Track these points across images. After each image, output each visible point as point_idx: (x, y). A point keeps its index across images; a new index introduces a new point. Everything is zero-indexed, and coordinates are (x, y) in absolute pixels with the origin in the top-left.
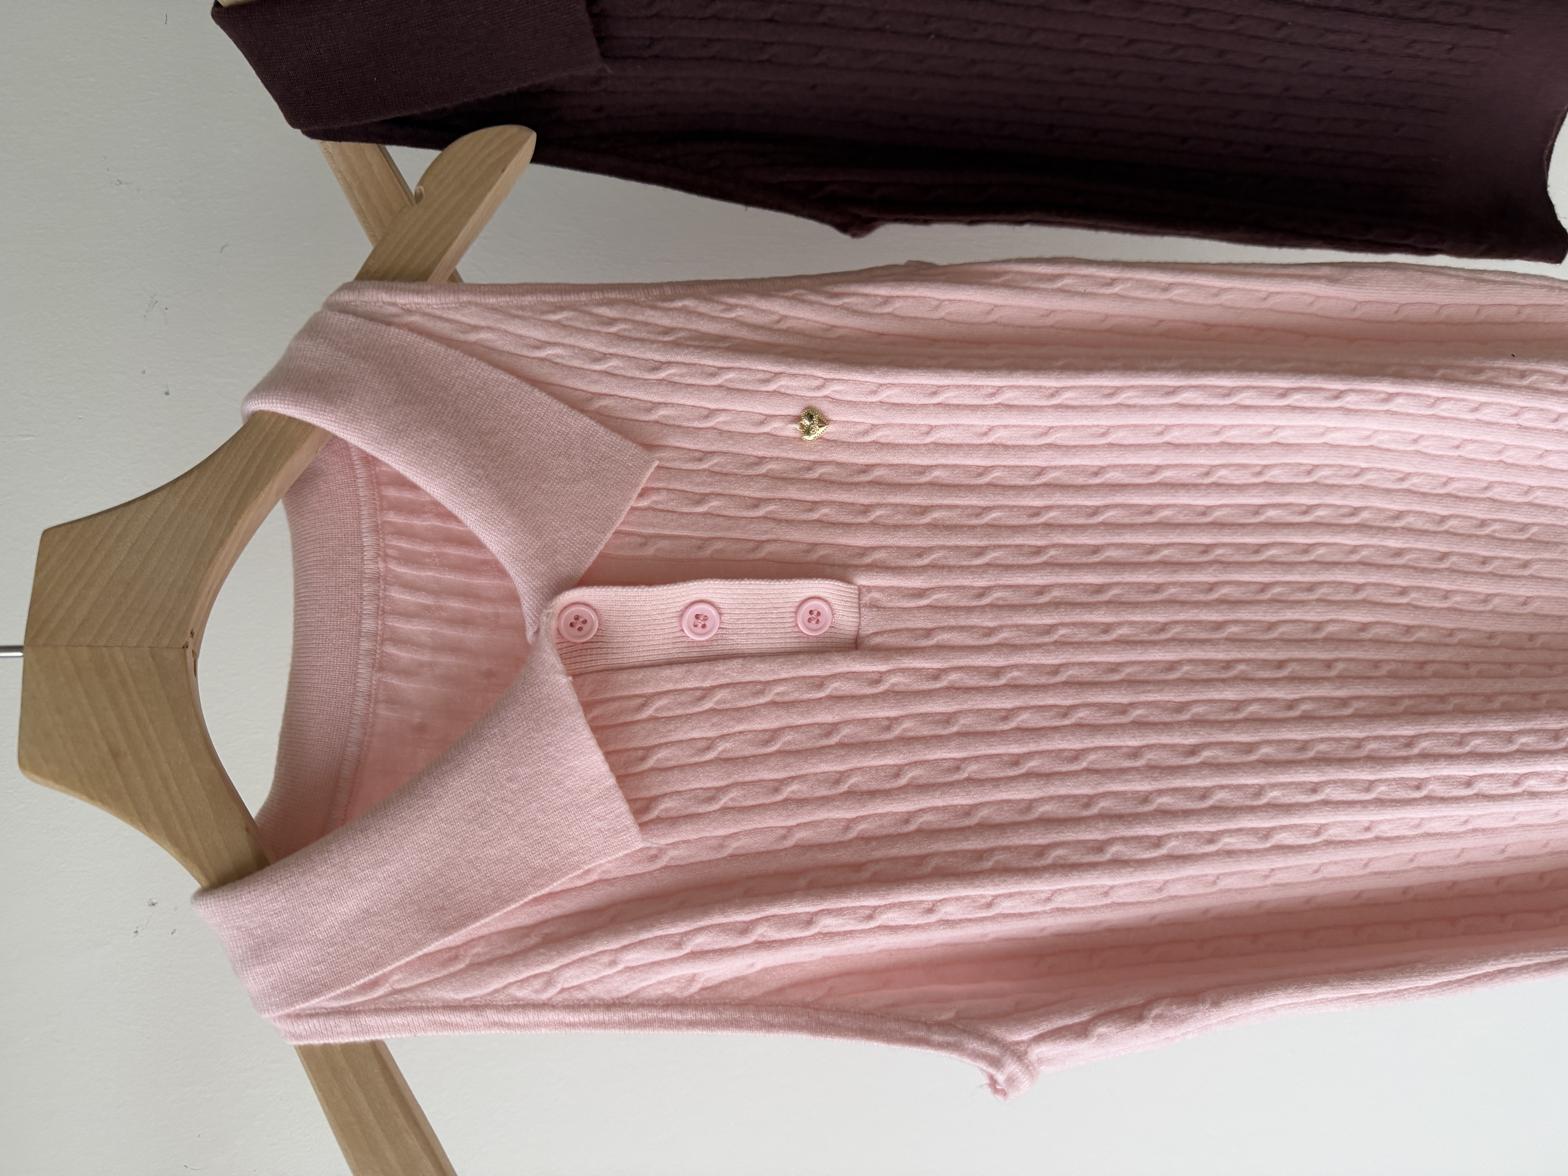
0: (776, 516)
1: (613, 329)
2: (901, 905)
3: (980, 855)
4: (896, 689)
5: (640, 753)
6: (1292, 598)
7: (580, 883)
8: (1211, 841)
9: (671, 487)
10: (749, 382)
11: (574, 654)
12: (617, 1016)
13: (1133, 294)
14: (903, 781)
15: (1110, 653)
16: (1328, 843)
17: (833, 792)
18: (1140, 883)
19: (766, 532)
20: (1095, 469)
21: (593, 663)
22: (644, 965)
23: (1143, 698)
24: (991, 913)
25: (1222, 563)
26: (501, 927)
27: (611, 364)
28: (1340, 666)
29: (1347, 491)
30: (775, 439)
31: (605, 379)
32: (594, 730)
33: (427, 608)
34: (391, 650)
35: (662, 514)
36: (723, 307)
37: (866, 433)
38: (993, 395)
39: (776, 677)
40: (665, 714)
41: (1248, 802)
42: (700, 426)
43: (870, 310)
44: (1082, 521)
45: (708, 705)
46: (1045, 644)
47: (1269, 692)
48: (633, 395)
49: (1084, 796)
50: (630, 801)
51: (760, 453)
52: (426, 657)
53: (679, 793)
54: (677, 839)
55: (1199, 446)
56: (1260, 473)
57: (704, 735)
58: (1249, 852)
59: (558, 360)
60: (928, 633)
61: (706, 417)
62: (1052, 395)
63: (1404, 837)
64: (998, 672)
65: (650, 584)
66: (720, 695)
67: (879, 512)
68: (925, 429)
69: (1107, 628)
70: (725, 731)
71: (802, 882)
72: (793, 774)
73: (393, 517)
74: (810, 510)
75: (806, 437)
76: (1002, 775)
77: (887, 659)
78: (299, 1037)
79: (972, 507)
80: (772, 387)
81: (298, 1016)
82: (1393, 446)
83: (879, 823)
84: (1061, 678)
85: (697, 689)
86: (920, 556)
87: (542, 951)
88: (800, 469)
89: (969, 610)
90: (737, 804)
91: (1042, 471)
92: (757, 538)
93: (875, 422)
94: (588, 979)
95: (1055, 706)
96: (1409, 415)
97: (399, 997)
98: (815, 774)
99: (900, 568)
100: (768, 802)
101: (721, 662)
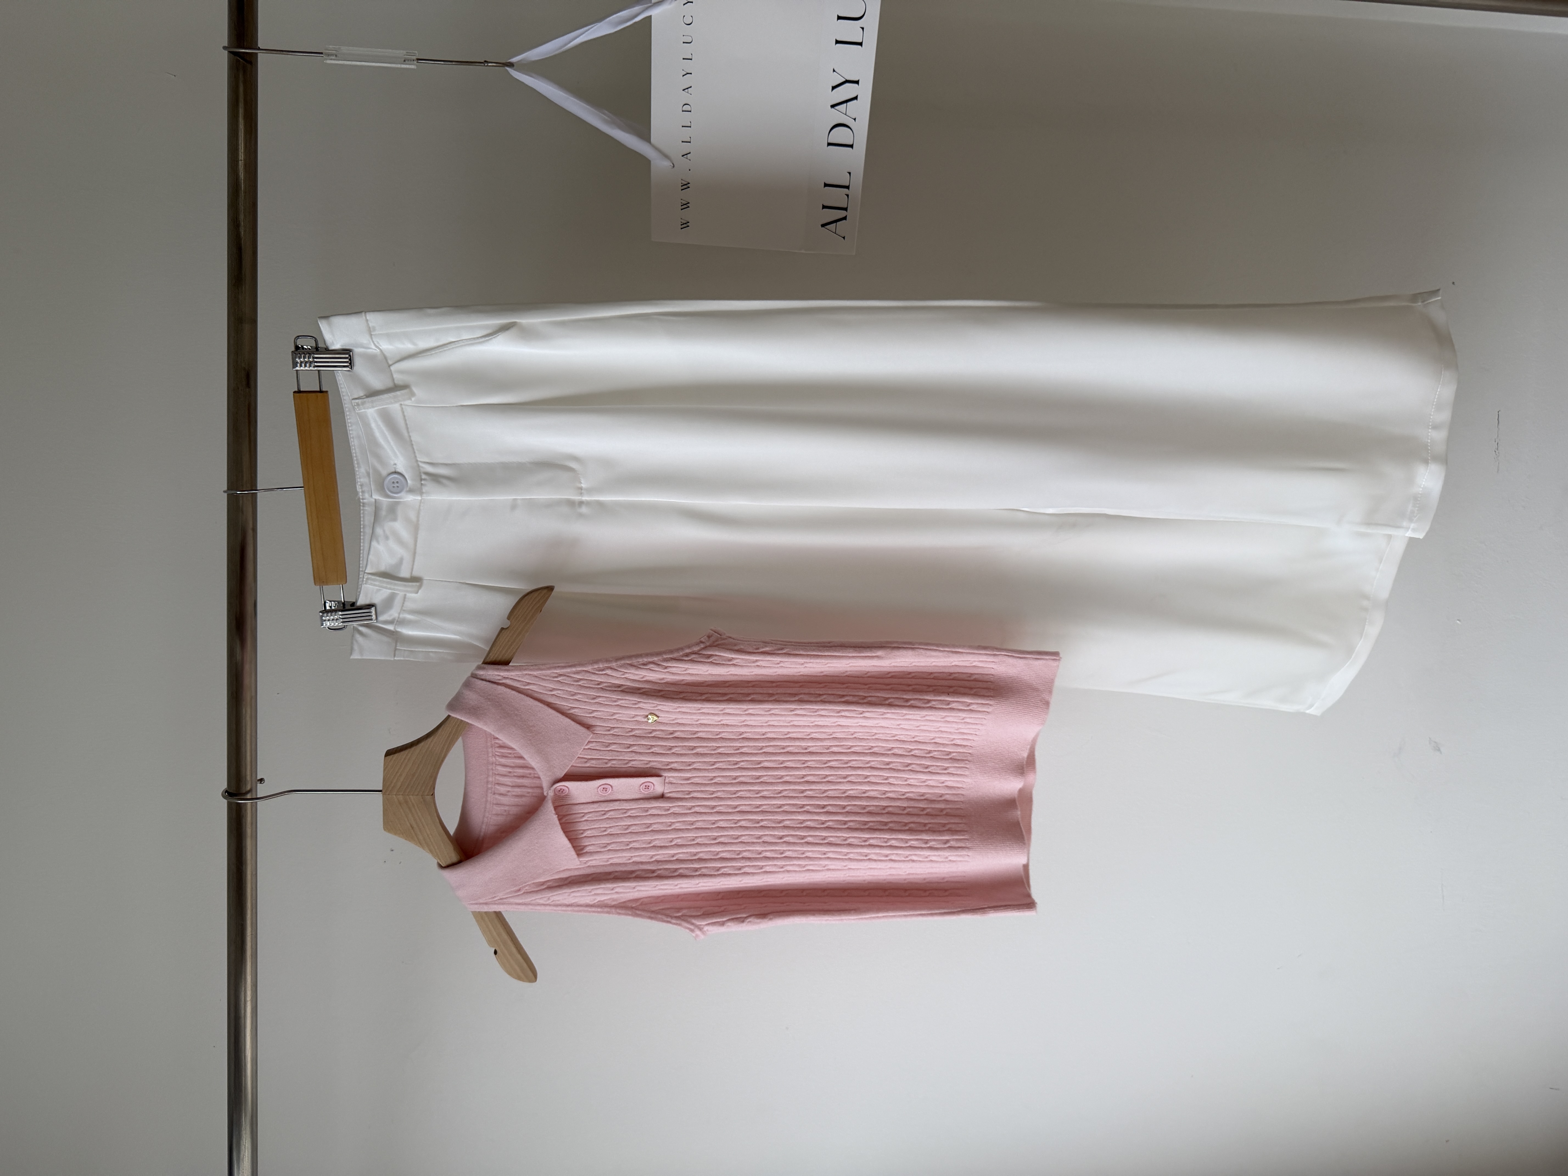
0: (636, 751)
1: (579, 684)
3: (696, 870)
4: (675, 812)
5: (582, 831)
6: (836, 781)
8: (782, 868)
9: (597, 741)
10: (628, 704)
11: (557, 801)
14: (672, 843)
15: (758, 801)
17: (648, 846)
18: (753, 879)
19: (632, 757)
20: (763, 734)
21: (562, 803)
23: (766, 818)
25: (810, 767)
26: (534, 884)
27: (578, 697)
28: (849, 808)
29: (869, 741)
30: (638, 722)
31: (575, 702)
32: (561, 824)
35: (593, 751)
36: (622, 673)
38: (722, 710)
39: (630, 808)
40: (591, 819)
41: (799, 856)
42: (610, 718)
43: (680, 673)
44: (756, 752)
45: (605, 817)
46: (733, 798)
47: (817, 817)
48: (584, 708)
49: (738, 851)
50: (576, 848)
51: (632, 728)
53: (591, 845)
54: (592, 859)
55: (804, 727)
57: (603, 826)
58: (795, 871)
59: (558, 696)
60: (690, 792)
61: (613, 715)
64: (714, 807)
65: (586, 780)
66: (611, 813)
67: (676, 749)
68: (696, 720)
69: (758, 792)
70: (611, 825)
72: (634, 840)
74: (649, 749)
75: (650, 722)
76: (708, 843)
77: (672, 802)
79: (713, 746)
80: (637, 706)
81: (472, 904)
83: (664, 857)
84: (738, 810)
85: (602, 811)
86: (690, 765)
88: (647, 732)
89: (705, 785)
90: (613, 849)
91: (741, 734)
92: (628, 759)
93: (677, 717)
94: (561, 899)
95: (734, 820)
97: (507, 900)
98: (643, 840)
99: (682, 770)
100: (624, 848)
101: (612, 802)
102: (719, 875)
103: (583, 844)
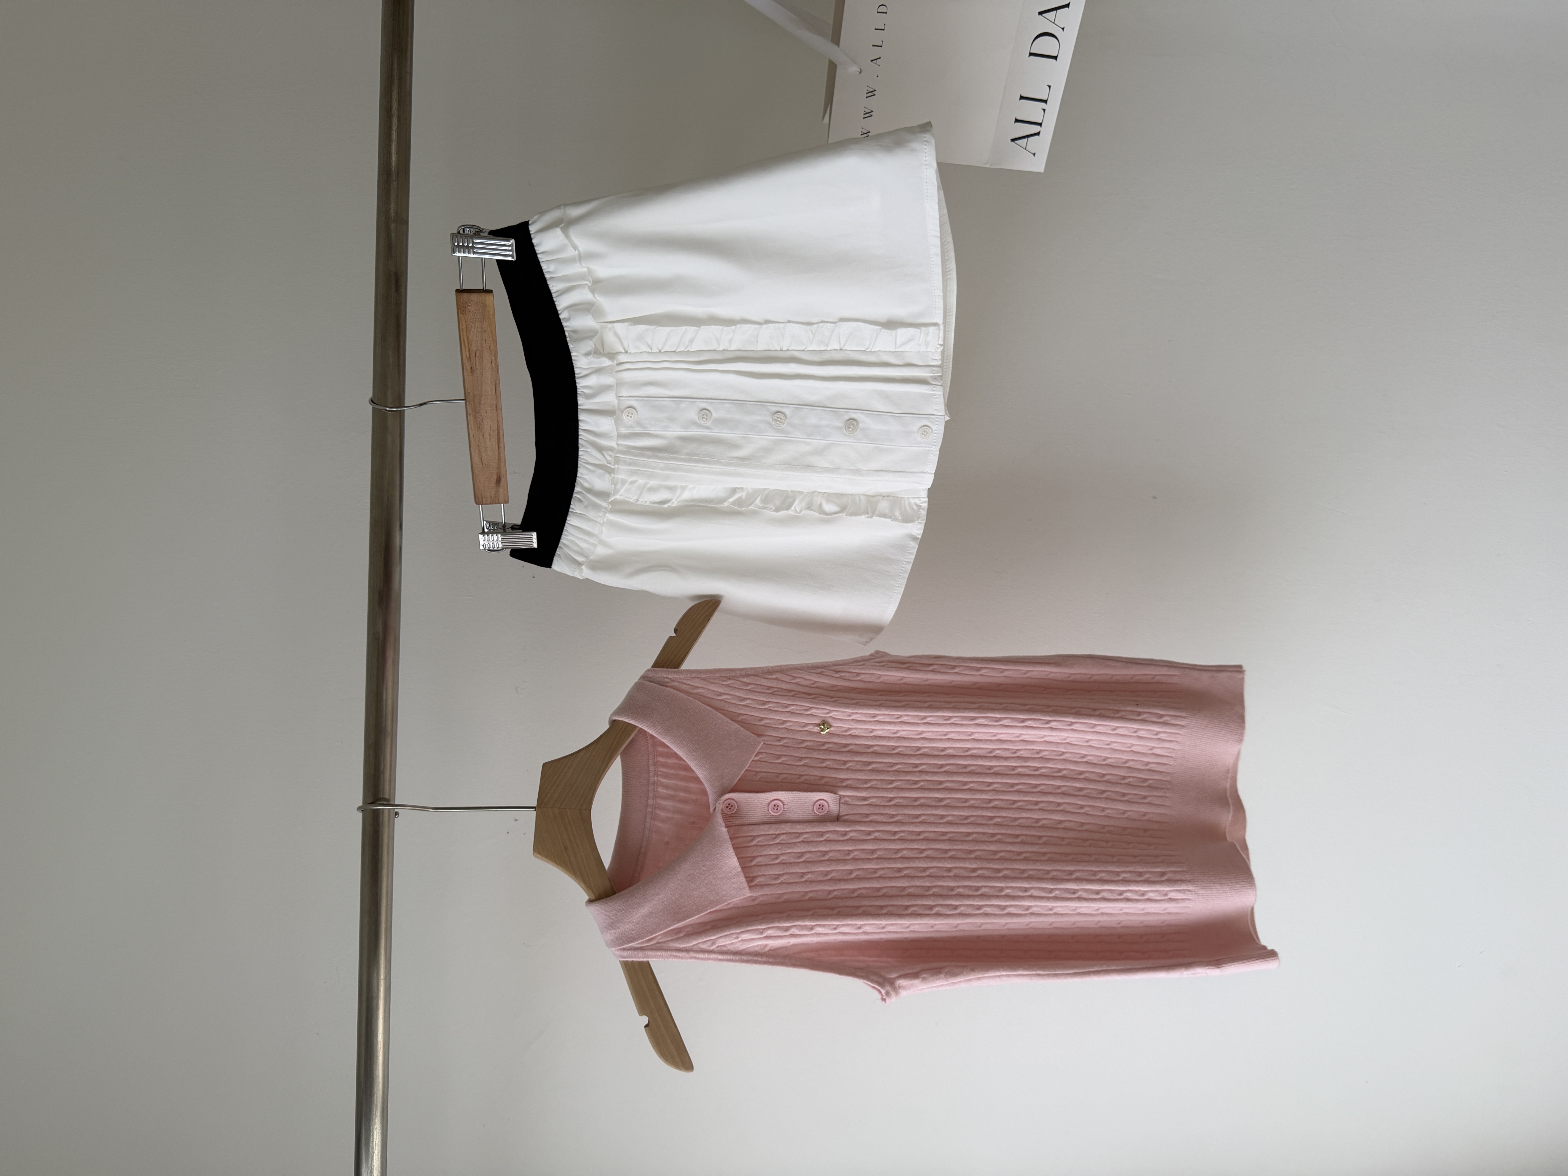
0: (808, 765)
2: (848, 925)
3: (882, 907)
4: (853, 838)
5: (751, 859)
6: (1026, 808)
7: (726, 908)
9: (767, 752)
10: (800, 710)
11: (727, 818)
12: (738, 958)
13: (964, 672)
14: (853, 876)
15: (942, 828)
16: (1032, 914)
17: (824, 879)
18: (947, 923)
19: (804, 771)
20: (943, 749)
21: (734, 822)
22: (749, 939)
23: (955, 847)
24: (884, 931)
25: (996, 791)
26: (697, 921)
27: (747, 702)
28: (1045, 839)
29: (1056, 761)
30: (810, 733)
31: (744, 708)
32: (734, 848)
33: (671, 796)
34: (658, 812)
35: (763, 763)
36: (792, 678)
37: (846, 731)
38: (898, 718)
39: (804, 831)
40: (760, 844)
41: (996, 894)
42: (780, 727)
43: (852, 679)
44: (935, 770)
45: (777, 841)
46: (916, 823)
47: (1010, 848)
48: (755, 714)
50: (746, 877)
51: (803, 739)
52: (670, 815)
53: (764, 875)
54: (763, 893)
55: (987, 741)
56: (1015, 753)
57: (775, 853)
58: (995, 915)
59: (727, 701)
60: (867, 815)
61: (782, 724)
62: (923, 719)
63: (1069, 914)
64: (895, 833)
65: (757, 792)
66: (782, 837)
67: (850, 764)
68: (870, 730)
69: (943, 817)
70: (784, 852)
71: (810, 913)
72: (809, 871)
73: (661, 759)
74: (822, 763)
75: (822, 733)
76: (893, 875)
77: (849, 826)
78: (622, 957)
79: (889, 763)
80: (809, 712)
81: (624, 949)
82: (1077, 743)
83: (842, 892)
84: (922, 837)
85: (773, 834)
86: (866, 783)
87: (711, 931)
88: (819, 745)
90: (787, 881)
91: (919, 749)
92: (800, 774)
93: (850, 727)
94: (728, 943)
95: (918, 849)
96: (1082, 731)
97: (660, 945)
98: (818, 871)
99: (858, 788)
100: (799, 881)
101: (784, 823)
102: (908, 915)
103: (757, 874)
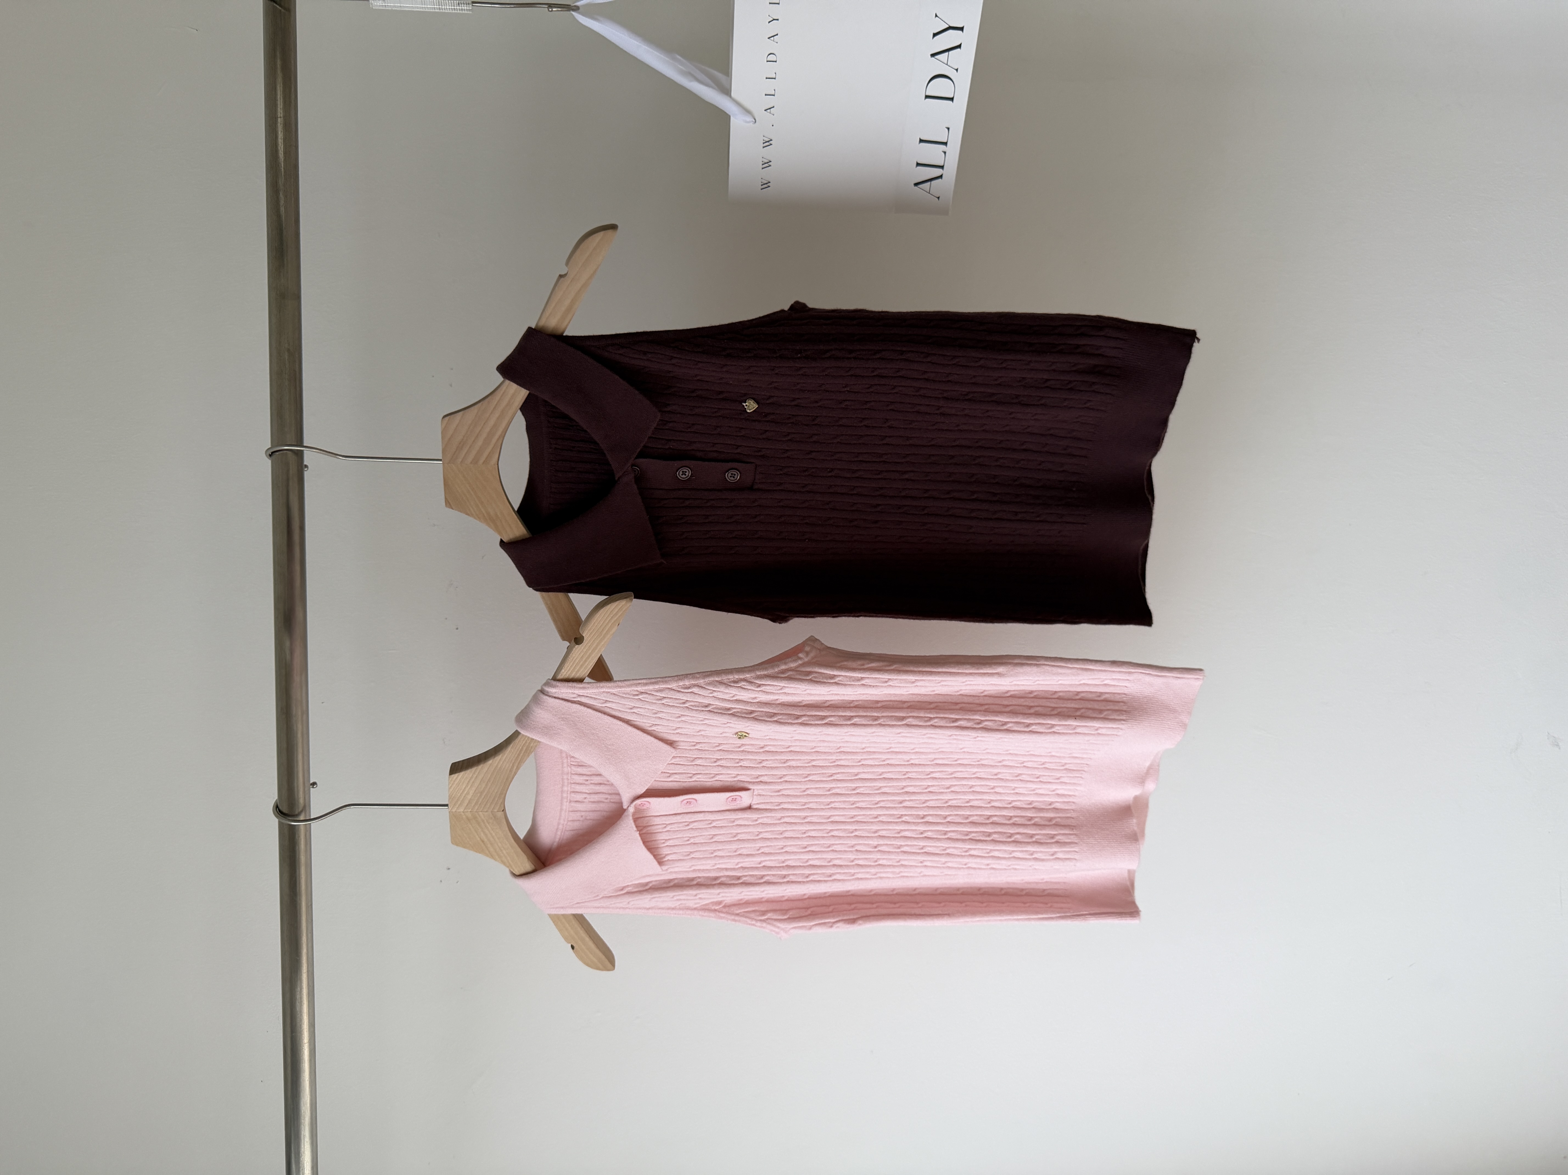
0: (723, 765)
1: (663, 702)
3: (784, 876)
4: (763, 823)
6: (939, 791)
8: (875, 874)
9: (681, 756)
11: (636, 814)
14: (758, 852)
15: (853, 811)
17: (734, 854)
19: (718, 771)
21: (644, 822)
23: (861, 828)
25: (911, 778)
27: (661, 715)
30: (726, 738)
31: (658, 720)
36: (709, 692)
37: (765, 736)
39: (716, 819)
40: (672, 830)
42: (695, 734)
44: (853, 764)
45: (689, 827)
46: (826, 808)
49: (829, 859)
51: (719, 742)
53: (676, 853)
59: (639, 713)
60: (780, 804)
61: (698, 732)
64: (805, 818)
66: (694, 824)
67: (766, 763)
69: (854, 803)
74: (738, 763)
76: (799, 851)
77: (761, 813)
79: (807, 760)
80: (727, 725)
83: (748, 864)
85: (686, 822)
86: (781, 778)
88: (735, 747)
89: (796, 796)
90: (697, 857)
91: (836, 761)
92: (714, 773)
93: (770, 735)
99: (772, 782)
100: (709, 856)
101: (696, 814)
102: (808, 882)
103: (664, 853)
